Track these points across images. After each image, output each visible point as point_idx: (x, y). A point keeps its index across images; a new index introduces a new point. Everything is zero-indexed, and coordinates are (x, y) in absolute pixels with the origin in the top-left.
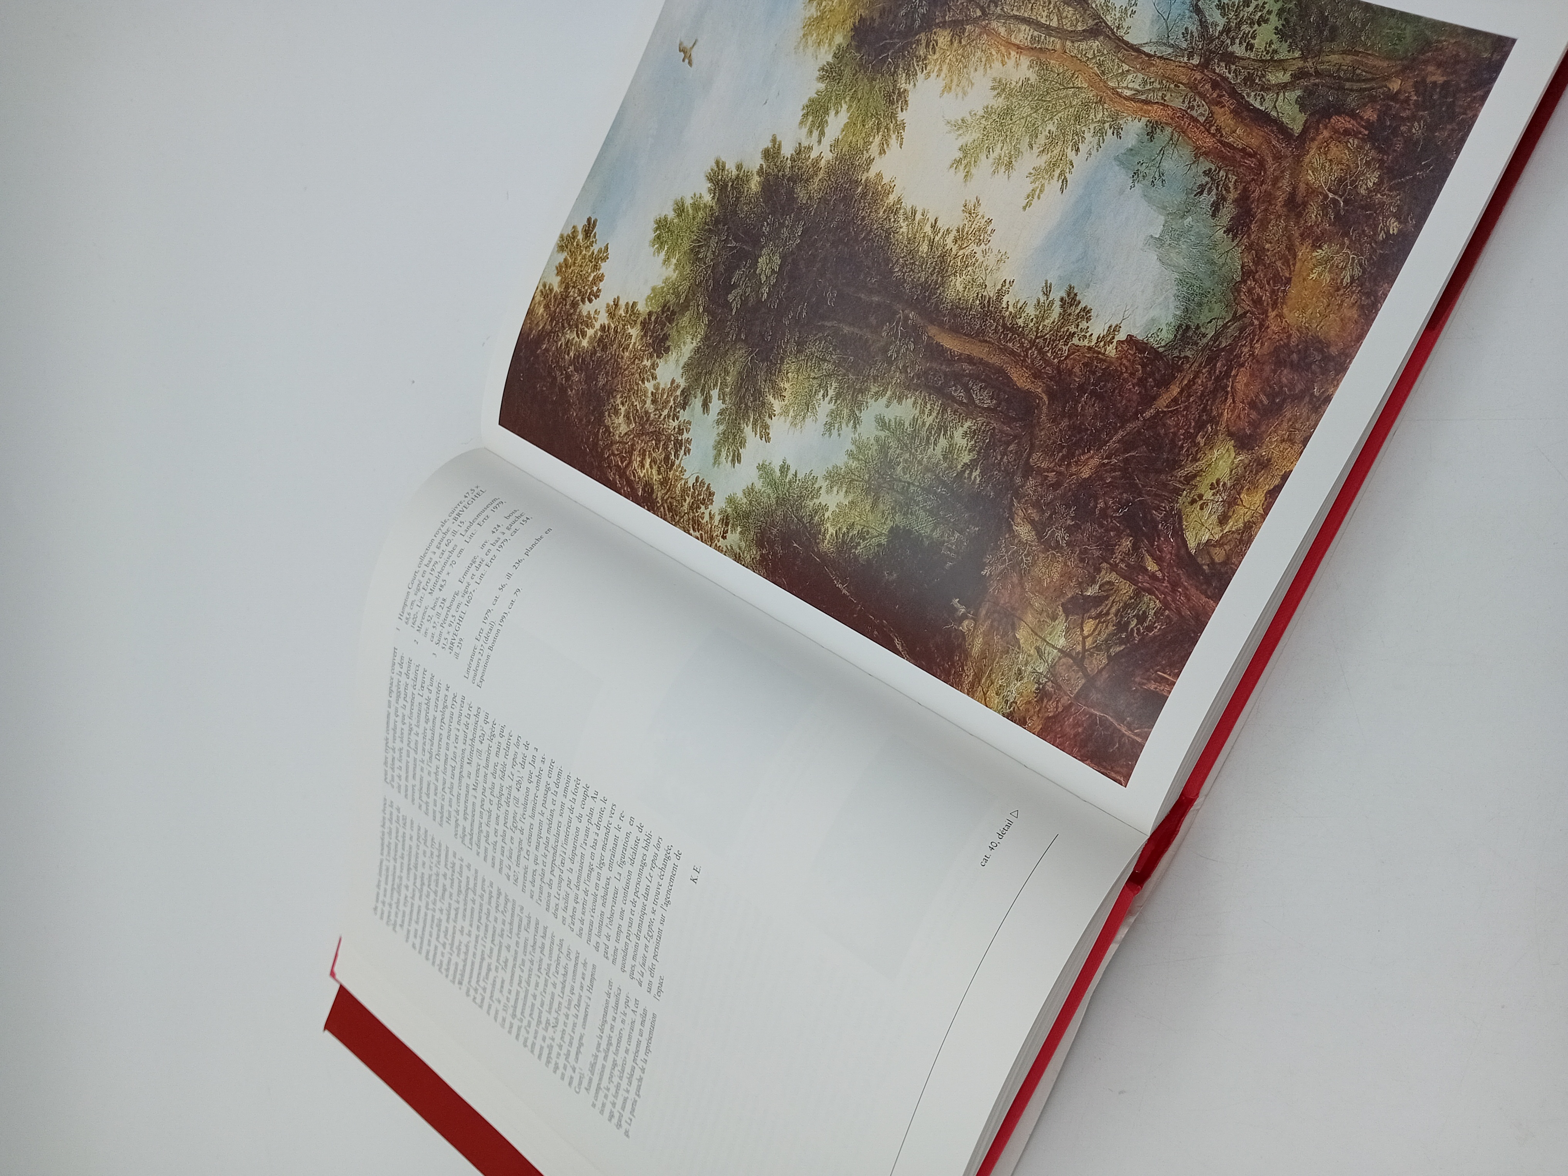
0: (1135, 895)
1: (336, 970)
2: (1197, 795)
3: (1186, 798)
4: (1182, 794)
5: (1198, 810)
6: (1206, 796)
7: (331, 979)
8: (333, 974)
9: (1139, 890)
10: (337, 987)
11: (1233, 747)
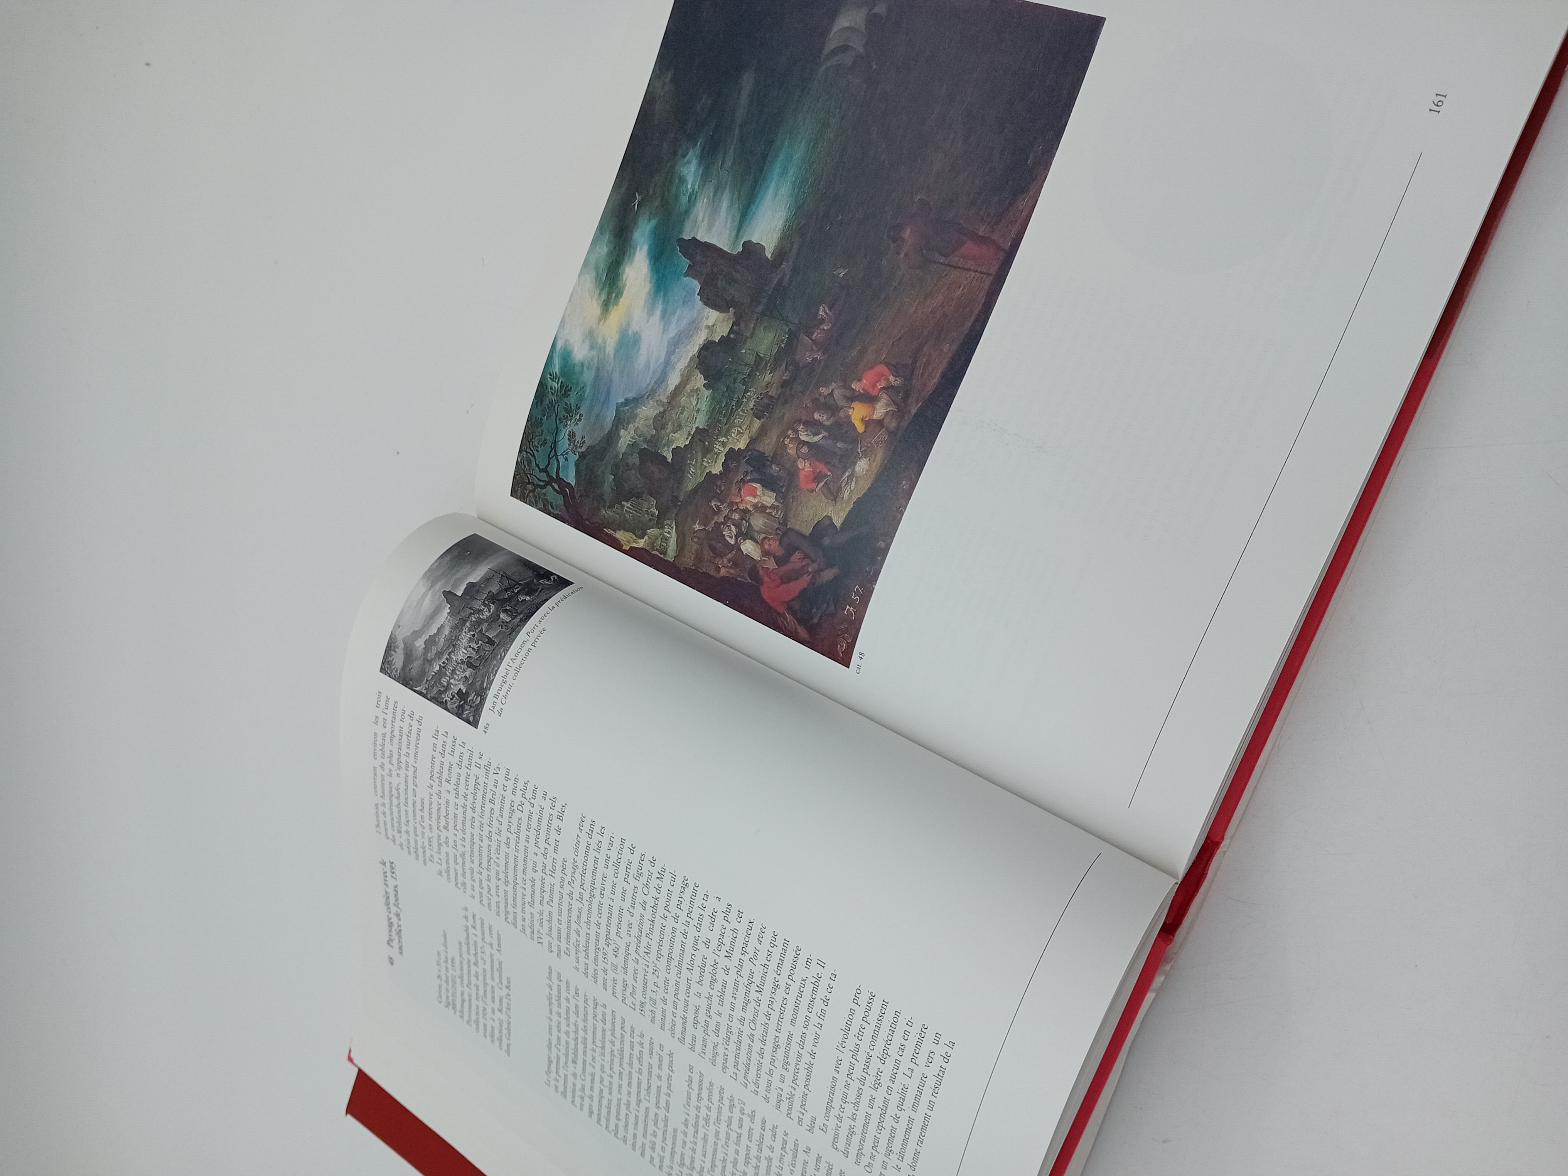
0: (1168, 945)
1: (352, 1055)
2: (1223, 838)
3: (1211, 841)
4: (1207, 838)
5: (1225, 852)
6: (1232, 837)
7: (349, 1064)
8: (350, 1059)
9: (1171, 941)
10: (356, 1070)
11: (1256, 788)
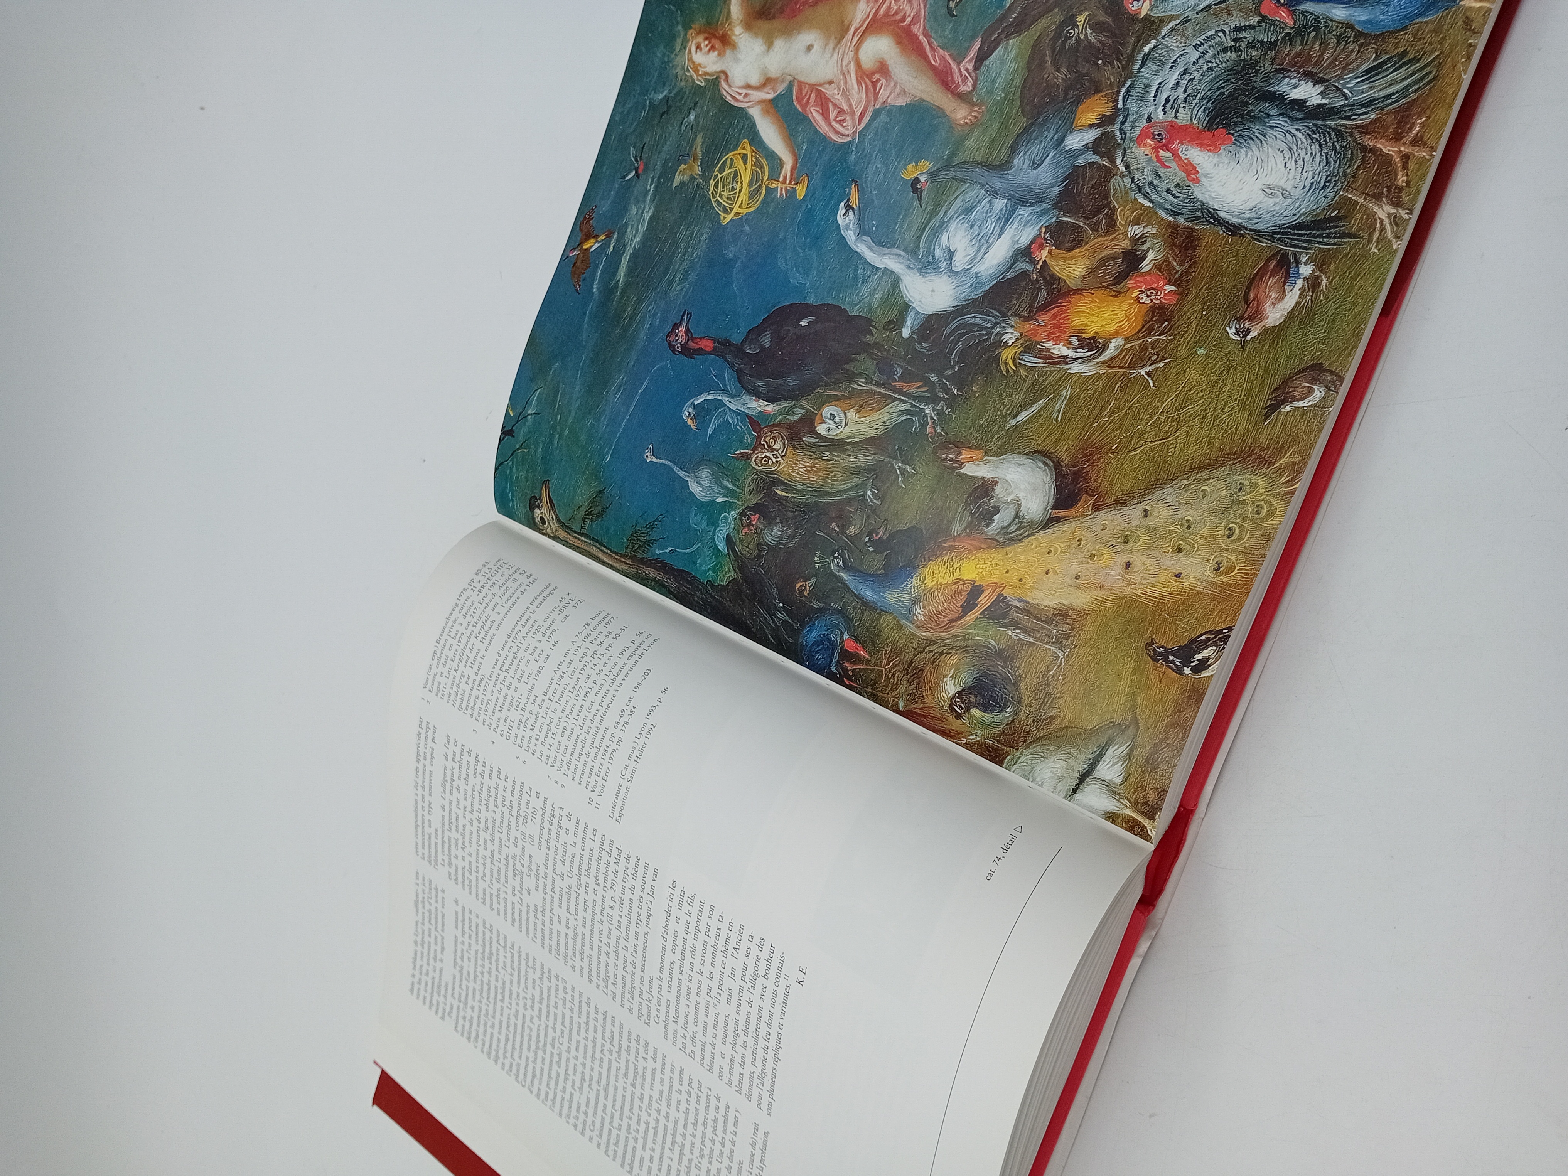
0: (1149, 915)
2: (1196, 805)
3: (1185, 809)
4: (1181, 806)
